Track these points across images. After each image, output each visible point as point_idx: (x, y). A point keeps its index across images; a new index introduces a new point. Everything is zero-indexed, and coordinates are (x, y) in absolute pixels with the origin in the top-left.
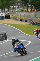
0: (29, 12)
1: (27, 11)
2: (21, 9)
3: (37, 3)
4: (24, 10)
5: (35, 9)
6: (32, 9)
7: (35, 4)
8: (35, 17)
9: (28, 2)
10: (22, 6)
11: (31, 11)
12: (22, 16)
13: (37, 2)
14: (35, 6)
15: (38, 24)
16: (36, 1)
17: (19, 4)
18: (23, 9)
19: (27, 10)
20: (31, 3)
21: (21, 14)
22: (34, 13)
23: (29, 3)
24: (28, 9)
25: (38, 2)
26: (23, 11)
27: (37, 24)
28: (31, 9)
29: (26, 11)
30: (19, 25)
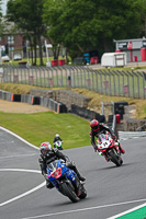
0: (48, 69)
1: (38, 63)
2: (16, 57)
3: (76, 34)
4: (29, 62)
5: (70, 58)
6: (56, 58)
7: (67, 38)
8: (69, 87)
9: (43, 31)
10: (22, 47)
11: (55, 63)
12: (22, 83)
13: (75, 31)
14: (68, 45)
15: (81, 109)
16: (70, 30)
17: (11, 40)
18: (25, 57)
19: (38, 59)
20: (52, 37)
21: (16, 77)
22: (63, 73)
23: (46, 37)
24: (41, 57)
25: (79, 30)
26: (25, 63)
27: (75, 109)
28: (52, 58)
29: (34, 64)
30: (11, 114)
